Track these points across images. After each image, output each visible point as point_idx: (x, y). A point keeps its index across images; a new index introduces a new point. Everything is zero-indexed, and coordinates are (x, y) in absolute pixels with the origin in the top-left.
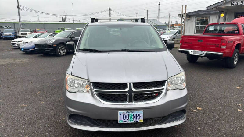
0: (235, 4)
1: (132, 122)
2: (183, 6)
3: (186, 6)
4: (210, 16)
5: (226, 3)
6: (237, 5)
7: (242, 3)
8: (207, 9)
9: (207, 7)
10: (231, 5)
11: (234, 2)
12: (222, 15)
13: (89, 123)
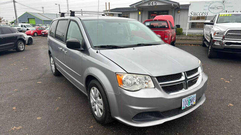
0: (151, 4)
1: (190, 106)
2: (106, 3)
3: (109, 3)
4: (129, 14)
5: (145, 3)
6: (152, 5)
7: (156, 4)
8: (130, 7)
9: (130, 6)
10: (148, 5)
11: (150, 3)
12: (140, 13)
13: (153, 118)
